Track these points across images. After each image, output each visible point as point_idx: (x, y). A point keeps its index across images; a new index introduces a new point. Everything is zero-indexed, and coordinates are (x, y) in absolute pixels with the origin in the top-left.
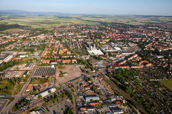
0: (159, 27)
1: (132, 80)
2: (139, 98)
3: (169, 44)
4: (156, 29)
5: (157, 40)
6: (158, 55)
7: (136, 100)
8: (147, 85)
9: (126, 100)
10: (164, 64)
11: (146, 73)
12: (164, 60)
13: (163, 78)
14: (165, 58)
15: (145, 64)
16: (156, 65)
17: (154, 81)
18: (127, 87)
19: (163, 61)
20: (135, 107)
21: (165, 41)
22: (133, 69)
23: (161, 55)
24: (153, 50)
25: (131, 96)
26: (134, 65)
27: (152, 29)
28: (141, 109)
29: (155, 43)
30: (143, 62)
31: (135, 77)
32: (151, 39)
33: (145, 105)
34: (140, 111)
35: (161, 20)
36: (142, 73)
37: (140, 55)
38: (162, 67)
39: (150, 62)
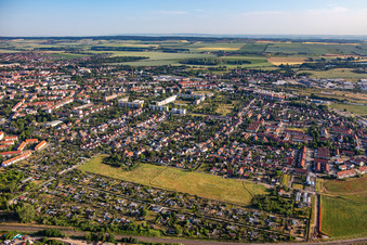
0: (22, 63)
1: (22, 190)
2: (57, 215)
3: (60, 95)
4: (18, 69)
5: (32, 90)
6: (50, 120)
7: (54, 224)
8: (60, 185)
9: (32, 236)
10: (70, 135)
11: (44, 163)
12: (65, 127)
13: (80, 160)
14: (66, 122)
15: (32, 147)
16: (55, 141)
17: (69, 173)
18: (19, 209)
19: (65, 131)
20: (60, 236)
21: (49, 89)
22: (11, 167)
23: (56, 119)
24: (35, 112)
25: (40, 222)
26: (8, 158)
27: (8, 70)
28: (72, 234)
29: (30, 97)
30: (24, 144)
31: (24, 181)
32: (18, 91)
33: (75, 222)
34: (73, 238)
35: (18, 46)
36: (36, 167)
37: (10, 133)
38: (69, 141)
39: (40, 140)
